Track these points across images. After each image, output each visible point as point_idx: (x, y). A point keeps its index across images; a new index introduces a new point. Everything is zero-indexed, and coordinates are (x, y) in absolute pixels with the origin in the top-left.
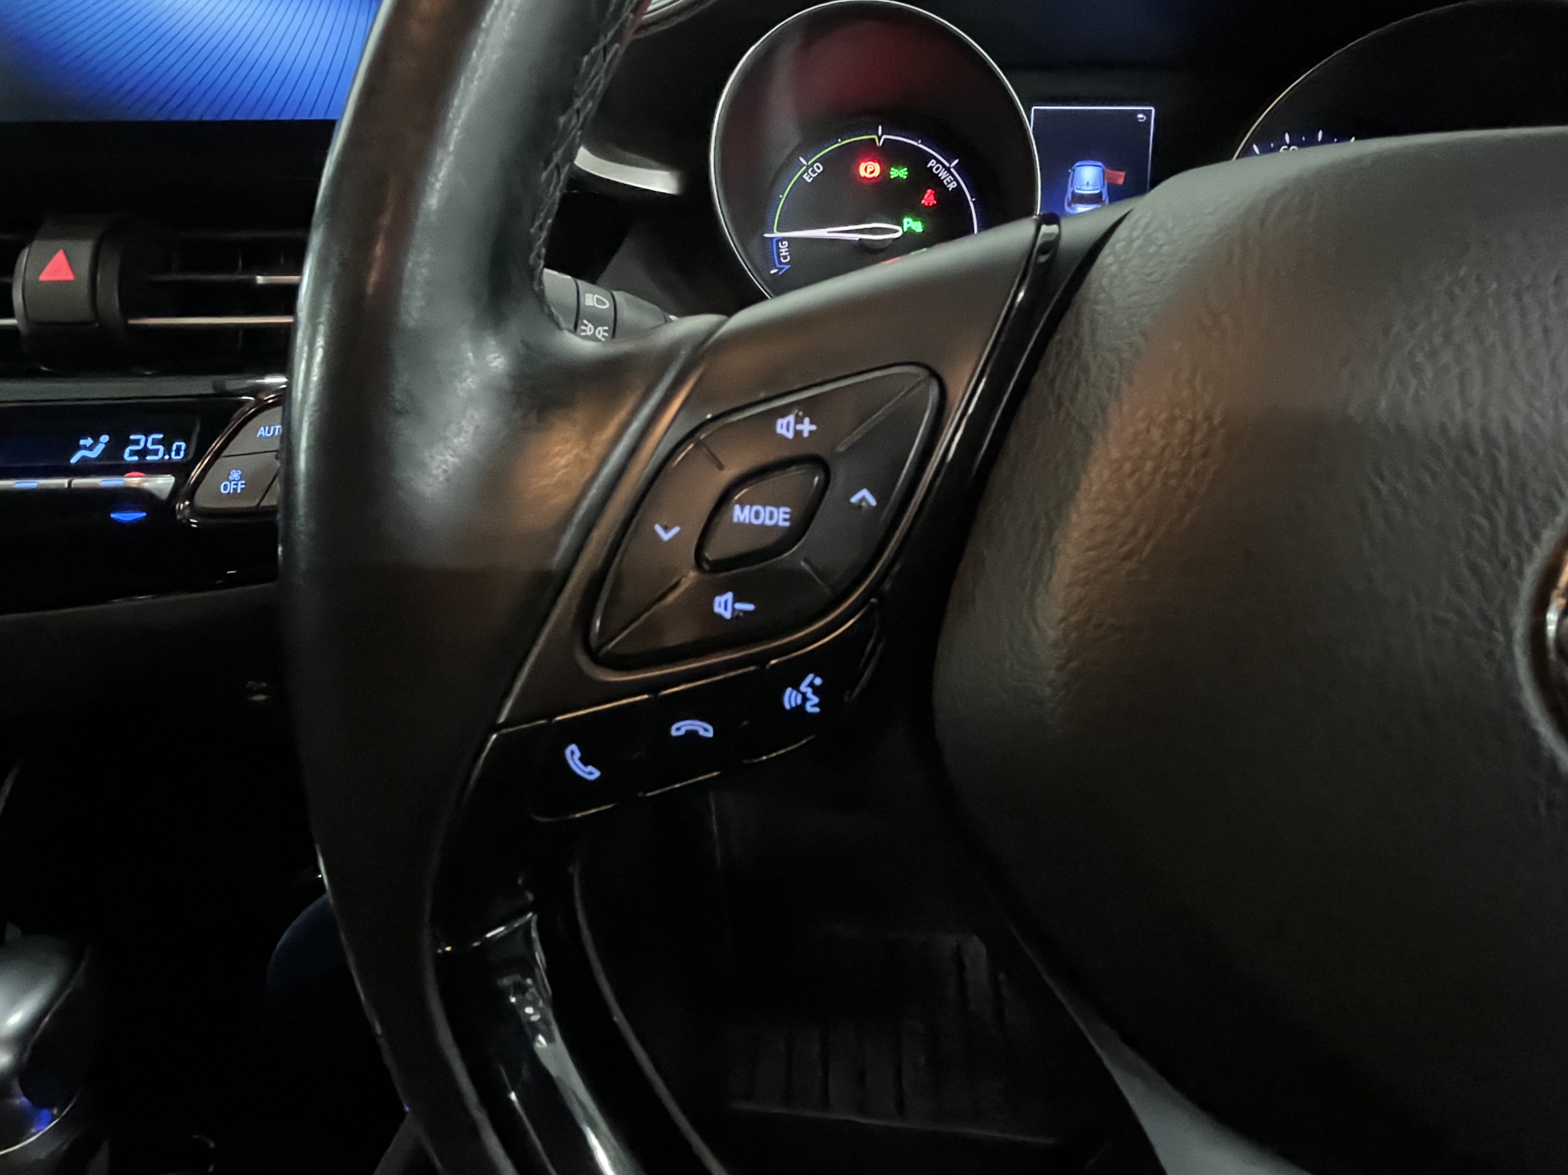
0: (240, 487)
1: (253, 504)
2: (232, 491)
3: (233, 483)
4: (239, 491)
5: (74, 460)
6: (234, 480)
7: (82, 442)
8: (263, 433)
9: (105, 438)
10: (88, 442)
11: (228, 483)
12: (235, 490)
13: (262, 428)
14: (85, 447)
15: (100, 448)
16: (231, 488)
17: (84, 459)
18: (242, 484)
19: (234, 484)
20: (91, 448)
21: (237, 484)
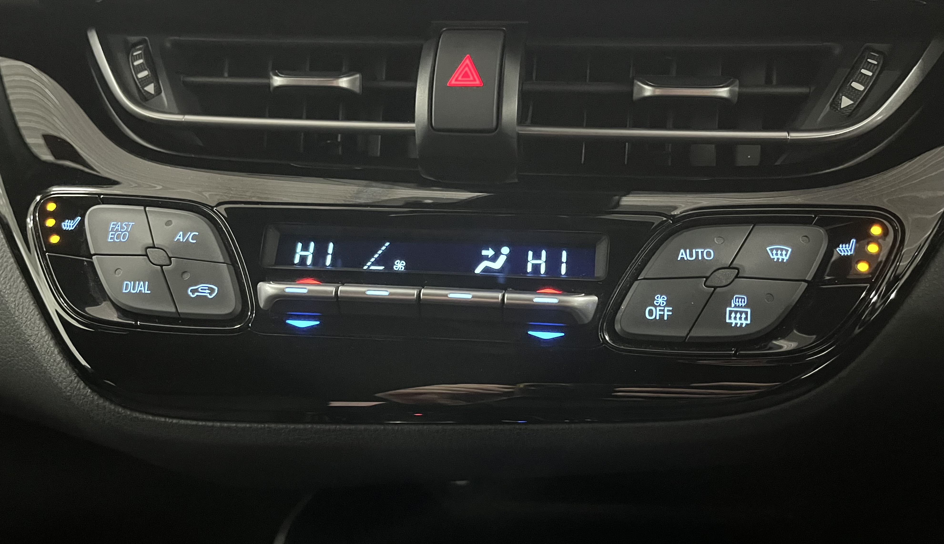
0: (666, 313)
1: (684, 334)
2: (658, 318)
3: (658, 308)
4: (666, 318)
5: (478, 270)
6: (660, 306)
7: (484, 253)
8: (684, 256)
9: (505, 250)
10: (490, 253)
11: (654, 309)
12: (662, 316)
13: (682, 251)
14: (486, 258)
15: (502, 260)
16: (657, 314)
17: (487, 269)
18: (668, 311)
19: (660, 310)
20: (494, 259)
21: (663, 310)
